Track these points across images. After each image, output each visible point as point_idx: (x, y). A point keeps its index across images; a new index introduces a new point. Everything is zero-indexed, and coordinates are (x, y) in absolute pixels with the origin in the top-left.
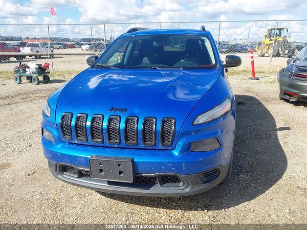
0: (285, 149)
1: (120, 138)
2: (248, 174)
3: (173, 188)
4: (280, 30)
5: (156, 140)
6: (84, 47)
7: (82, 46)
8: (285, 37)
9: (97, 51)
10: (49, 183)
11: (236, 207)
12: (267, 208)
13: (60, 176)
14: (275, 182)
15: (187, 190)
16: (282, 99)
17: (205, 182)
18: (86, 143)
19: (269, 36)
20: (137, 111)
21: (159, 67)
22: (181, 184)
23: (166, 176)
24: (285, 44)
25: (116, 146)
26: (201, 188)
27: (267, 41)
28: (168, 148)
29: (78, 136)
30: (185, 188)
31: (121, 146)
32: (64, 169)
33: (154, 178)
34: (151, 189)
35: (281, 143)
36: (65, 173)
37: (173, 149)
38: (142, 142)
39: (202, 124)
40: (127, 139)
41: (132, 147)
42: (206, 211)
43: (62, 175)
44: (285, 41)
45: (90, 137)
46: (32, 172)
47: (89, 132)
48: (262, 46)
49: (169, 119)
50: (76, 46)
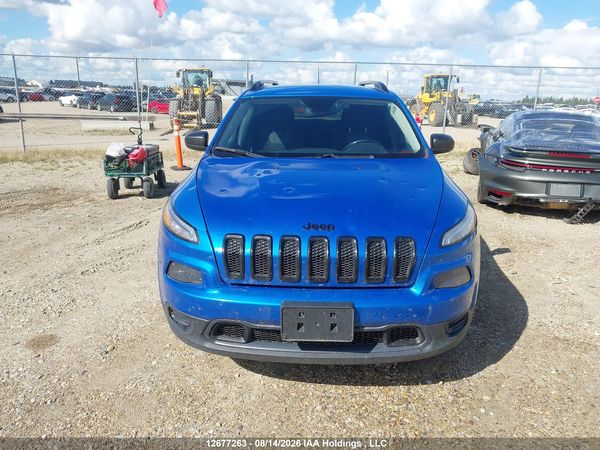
0: (516, 283)
1: (329, 270)
2: (480, 324)
3: (406, 348)
4: (446, 78)
5: (386, 273)
6: (66, 100)
7: (61, 98)
8: (455, 91)
9: (94, 108)
10: (154, 363)
11: (481, 373)
12: (525, 372)
13: (208, 345)
14: (520, 333)
15: (428, 348)
16: (483, 202)
17: (451, 335)
18: (269, 283)
19: (428, 89)
20: (352, 229)
21: (335, 154)
22: (418, 340)
23: (398, 329)
24: (456, 104)
25: (320, 285)
26: (447, 343)
27: (426, 98)
28: (402, 285)
29: (255, 273)
30: (425, 346)
31: (329, 285)
32: (219, 330)
33: (379, 334)
34: (373, 351)
35: (507, 273)
36: (219, 338)
37: (411, 286)
38: (364, 277)
39: (451, 245)
40: (340, 272)
41: (347, 286)
42: (441, 382)
43: (212, 342)
44: (455, 99)
45: (277, 273)
46: (110, 347)
47: (276, 265)
48: (418, 106)
49: (405, 239)
50: (46, 97)
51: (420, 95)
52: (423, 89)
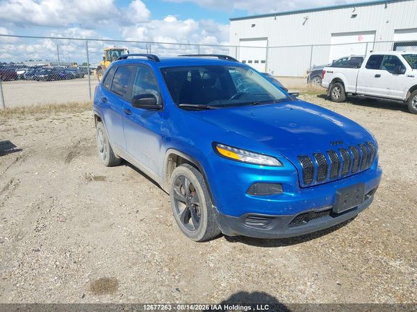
18: (324, 182)
25: (345, 176)
31: (348, 175)
41: (354, 174)
45: (329, 174)
47: (329, 169)
51: (103, 63)
52: (104, 58)
